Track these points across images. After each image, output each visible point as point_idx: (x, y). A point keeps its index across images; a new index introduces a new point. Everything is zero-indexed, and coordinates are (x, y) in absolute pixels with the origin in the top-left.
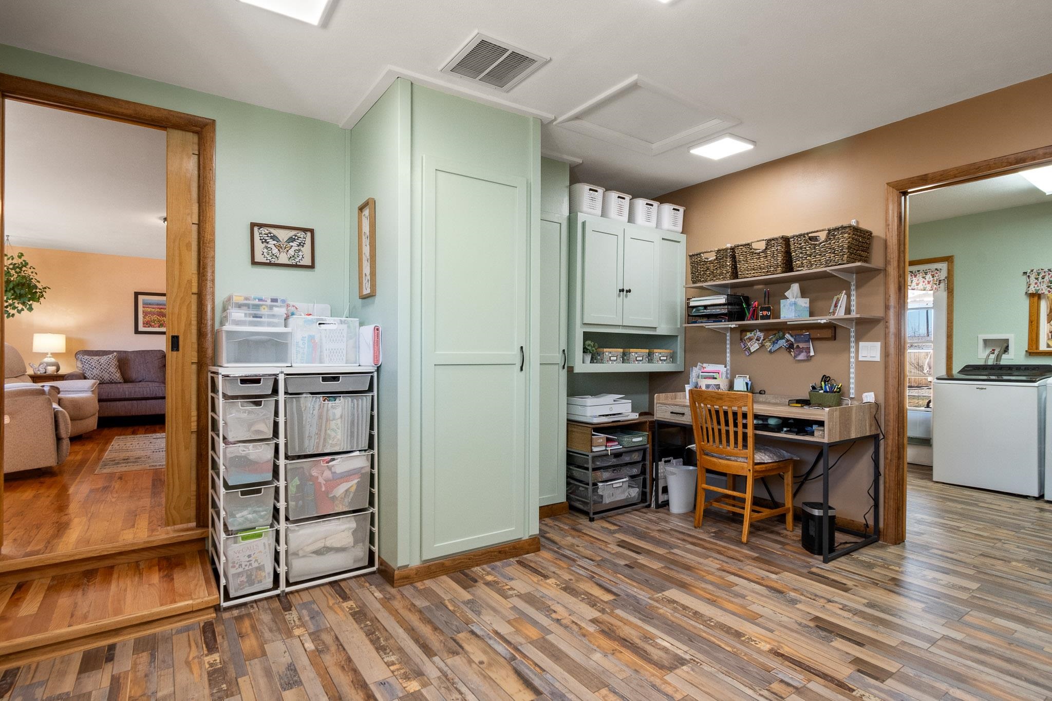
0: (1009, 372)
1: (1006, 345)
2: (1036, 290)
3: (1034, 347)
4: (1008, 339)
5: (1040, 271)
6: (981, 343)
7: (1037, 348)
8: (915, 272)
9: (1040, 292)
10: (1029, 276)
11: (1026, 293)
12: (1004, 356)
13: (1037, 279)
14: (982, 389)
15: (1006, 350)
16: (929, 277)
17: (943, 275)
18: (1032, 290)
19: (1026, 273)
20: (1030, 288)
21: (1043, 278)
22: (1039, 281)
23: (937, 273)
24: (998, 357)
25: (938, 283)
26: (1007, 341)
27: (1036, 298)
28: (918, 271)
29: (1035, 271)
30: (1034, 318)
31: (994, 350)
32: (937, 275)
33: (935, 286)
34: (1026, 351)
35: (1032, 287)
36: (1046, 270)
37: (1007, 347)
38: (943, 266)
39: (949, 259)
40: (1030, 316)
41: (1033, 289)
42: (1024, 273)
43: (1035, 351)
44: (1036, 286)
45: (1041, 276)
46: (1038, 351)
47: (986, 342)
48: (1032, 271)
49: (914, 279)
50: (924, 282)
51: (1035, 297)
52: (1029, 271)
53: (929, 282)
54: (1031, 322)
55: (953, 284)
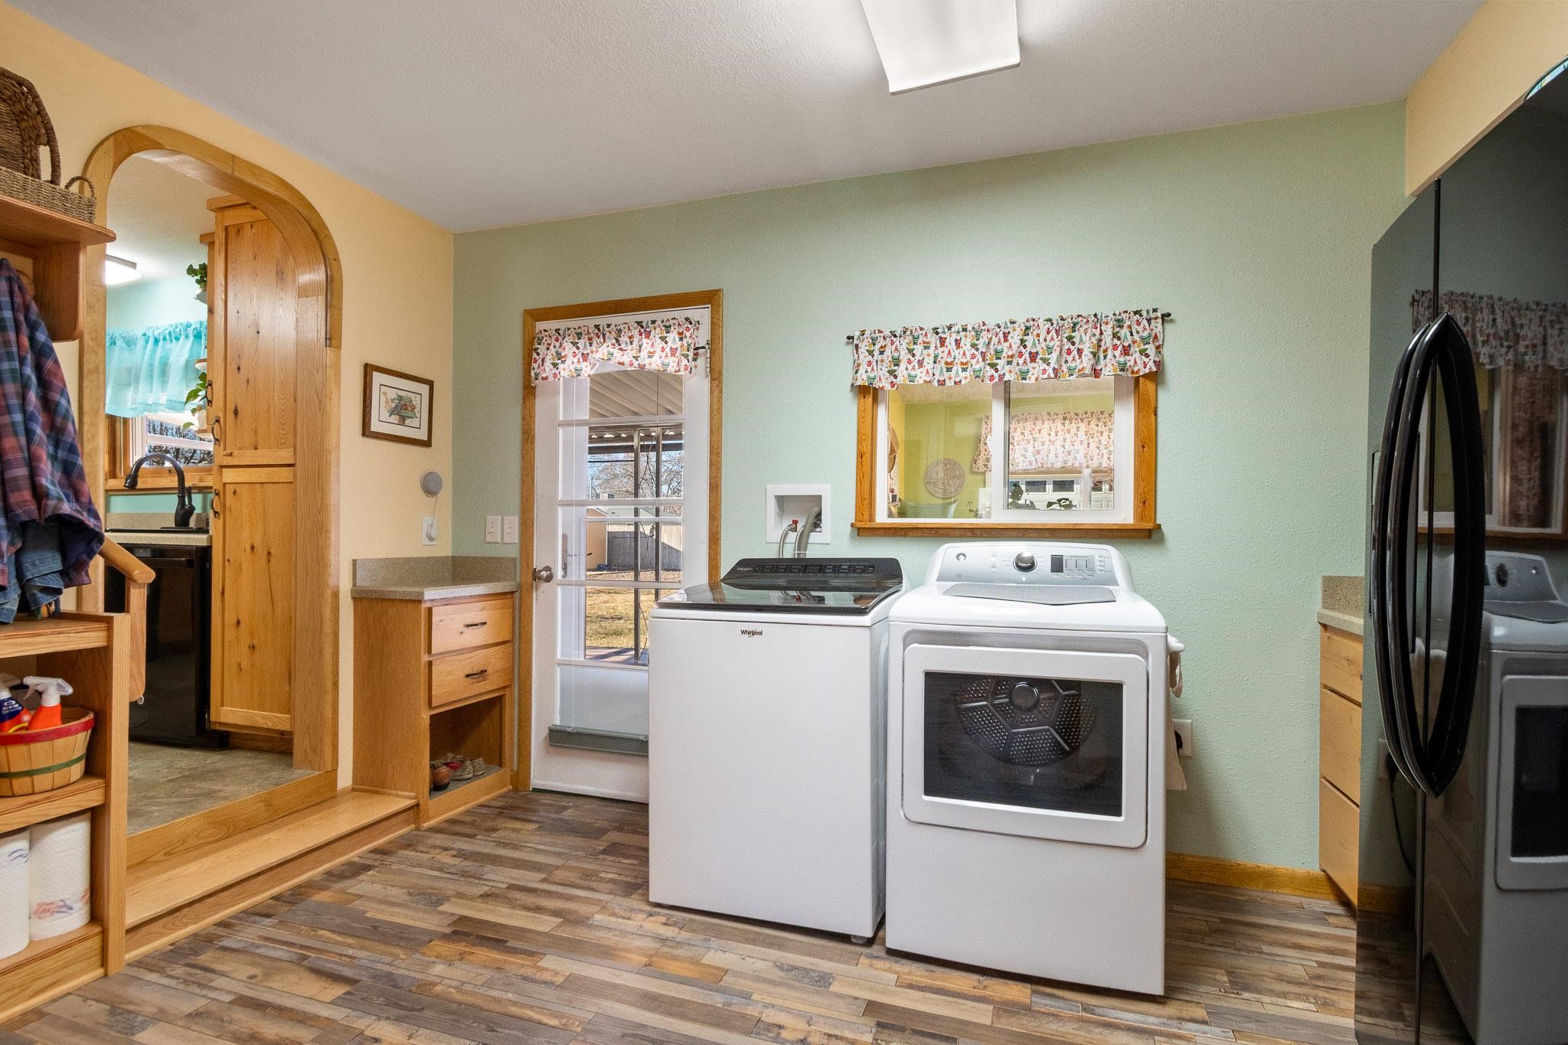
0: (820, 577)
1: (816, 509)
2: (869, 378)
3: (866, 517)
4: (820, 497)
5: (878, 335)
6: (772, 506)
7: (872, 519)
8: (648, 326)
9: (877, 384)
10: (857, 346)
11: (853, 384)
12: (814, 537)
13: (871, 353)
14: (754, 633)
15: (816, 522)
16: (673, 336)
17: (703, 336)
18: (862, 379)
19: (853, 338)
20: (859, 375)
21: (882, 353)
22: (875, 358)
23: (688, 329)
24: (802, 542)
25: (691, 355)
26: (818, 499)
27: (870, 399)
28: (653, 322)
29: (867, 333)
30: (867, 450)
31: (795, 522)
32: (688, 334)
33: (685, 362)
34: (852, 525)
35: (862, 370)
36: (887, 333)
37: (819, 515)
38: (701, 314)
39: (710, 298)
40: (859, 442)
41: (865, 376)
42: (849, 338)
43: (868, 525)
44: (869, 369)
45: (877, 347)
46: (873, 525)
47: (781, 500)
48: (863, 333)
49: (645, 341)
50: (663, 349)
51: (867, 392)
52: (857, 334)
53: (673, 351)
54: (860, 455)
55: (721, 358)
